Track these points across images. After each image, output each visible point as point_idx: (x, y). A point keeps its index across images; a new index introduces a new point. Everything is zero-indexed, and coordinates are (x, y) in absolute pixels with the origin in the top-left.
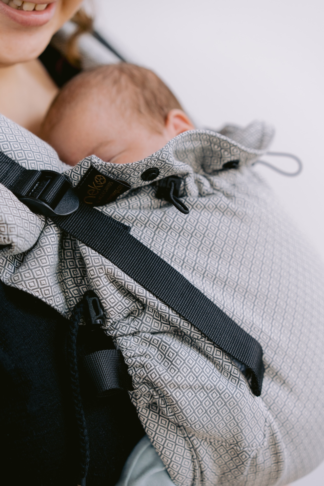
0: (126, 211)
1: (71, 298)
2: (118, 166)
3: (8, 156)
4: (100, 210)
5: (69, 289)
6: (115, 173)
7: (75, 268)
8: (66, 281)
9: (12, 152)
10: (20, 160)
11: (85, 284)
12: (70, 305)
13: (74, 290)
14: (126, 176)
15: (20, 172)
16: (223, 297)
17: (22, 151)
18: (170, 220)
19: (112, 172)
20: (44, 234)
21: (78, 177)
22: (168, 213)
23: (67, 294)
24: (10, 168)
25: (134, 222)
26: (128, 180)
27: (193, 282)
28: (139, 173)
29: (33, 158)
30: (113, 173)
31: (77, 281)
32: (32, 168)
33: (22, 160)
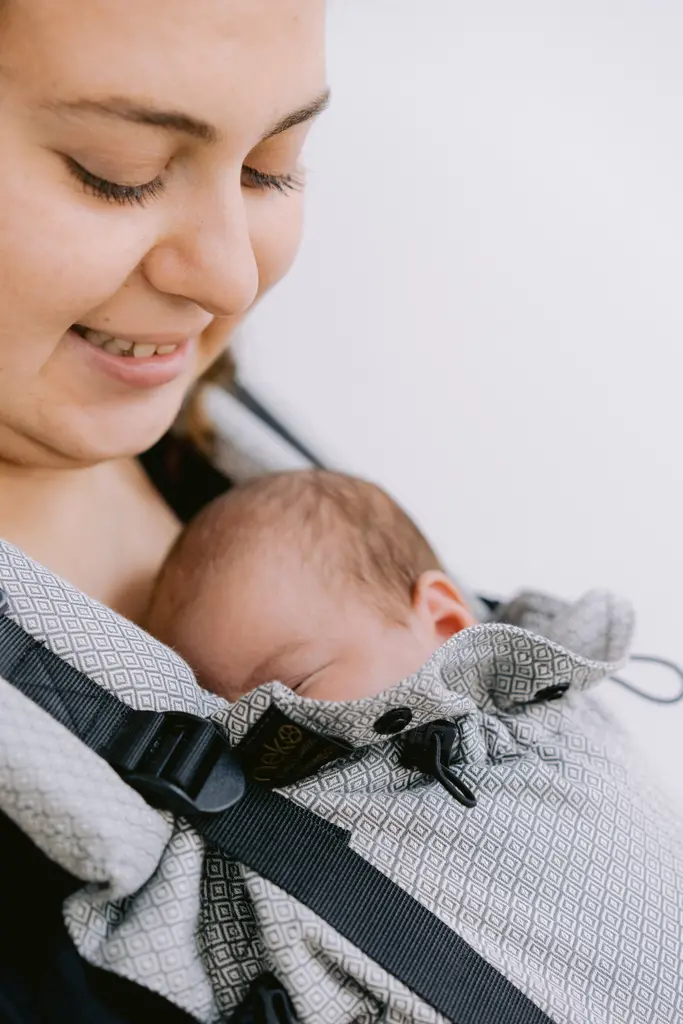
0: (340, 798)
1: (223, 988)
2: (330, 705)
3: (96, 681)
4: (287, 796)
5: (220, 968)
6: (323, 720)
7: (232, 921)
8: (213, 951)
9: (104, 673)
10: (120, 690)
11: (254, 958)
12: (224, 1004)
13: (231, 971)
14: (344, 726)
15: (120, 715)
16: (546, 982)
17: (125, 671)
18: (433, 815)
19: (315, 718)
20: (171, 851)
21: (242, 727)
22: (428, 798)
23: (215, 979)
24: (101, 707)
25: (356, 821)
26: (347, 734)
27: (483, 952)
28: (370, 719)
29: (147, 685)
30: (317, 721)
31: (237, 950)
32: (144, 706)
33: (125, 689)
